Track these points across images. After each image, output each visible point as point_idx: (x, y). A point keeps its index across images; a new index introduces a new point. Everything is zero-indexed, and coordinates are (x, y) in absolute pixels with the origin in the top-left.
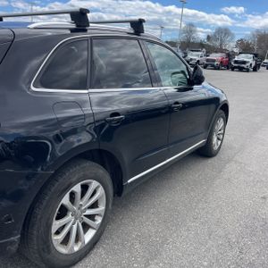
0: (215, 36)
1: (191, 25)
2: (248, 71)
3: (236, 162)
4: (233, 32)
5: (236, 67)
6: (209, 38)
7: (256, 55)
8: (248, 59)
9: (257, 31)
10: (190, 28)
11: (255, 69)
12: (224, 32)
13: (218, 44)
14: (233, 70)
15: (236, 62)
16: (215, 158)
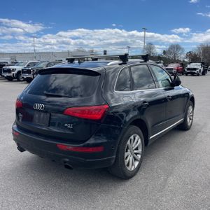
0: (169, 50)
1: (150, 44)
2: (198, 75)
3: (203, 132)
4: (183, 47)
5: (188, 73)
6: (164, 52)
7: (203, 63)
8: (197, 66)
9: (202, 45)
10: (150, 46)
11: (204, 74)
12: (175, 48)
13: (172, 56)
14: (187, 75)
15: (188, 69)
16: (190, 131)
